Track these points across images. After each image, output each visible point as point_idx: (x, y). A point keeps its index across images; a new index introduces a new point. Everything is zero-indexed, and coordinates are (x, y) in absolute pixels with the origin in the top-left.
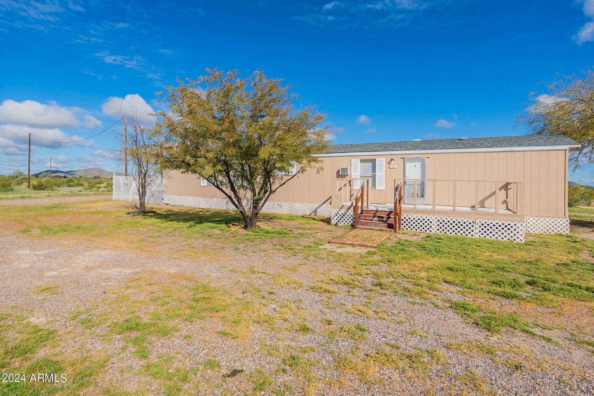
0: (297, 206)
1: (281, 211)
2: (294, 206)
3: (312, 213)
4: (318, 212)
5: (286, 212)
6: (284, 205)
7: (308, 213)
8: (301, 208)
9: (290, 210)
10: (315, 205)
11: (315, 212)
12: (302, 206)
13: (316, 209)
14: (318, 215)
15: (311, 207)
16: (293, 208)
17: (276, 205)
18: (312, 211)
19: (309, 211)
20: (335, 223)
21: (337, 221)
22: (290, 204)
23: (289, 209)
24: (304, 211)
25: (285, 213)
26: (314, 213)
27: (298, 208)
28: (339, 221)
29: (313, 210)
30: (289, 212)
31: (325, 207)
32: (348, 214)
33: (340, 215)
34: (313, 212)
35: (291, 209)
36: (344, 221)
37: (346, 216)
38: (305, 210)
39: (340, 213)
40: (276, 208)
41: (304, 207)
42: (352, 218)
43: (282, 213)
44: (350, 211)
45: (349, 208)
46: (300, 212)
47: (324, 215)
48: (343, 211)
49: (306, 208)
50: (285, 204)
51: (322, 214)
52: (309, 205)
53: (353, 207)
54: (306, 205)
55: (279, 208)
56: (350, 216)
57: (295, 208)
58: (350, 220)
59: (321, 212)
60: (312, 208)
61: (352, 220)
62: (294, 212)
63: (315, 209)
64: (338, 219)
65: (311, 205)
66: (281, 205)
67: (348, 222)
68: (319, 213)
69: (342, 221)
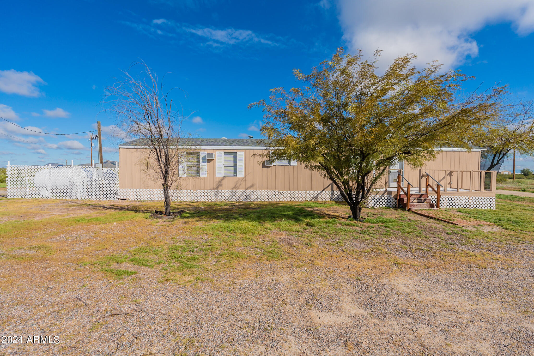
0: (299, 194)
1: (282, 199)
2: (296, 194)
3: (313, 199)
4: (319, 197)
5: (288, 199)
6: (285, 194)
7: (309, 199)
8: (303, 195)
9: (292, 198)
10: (316, 192)
11: (316, 197)
12: (304, 193)
13: (318, 195)
14: (319, 200)
15: (312, 193)
16: (295, 195)
17: (277, 193)
18: (313, 197)
19: (311, 197)
20: (372, 206)
21: (373, 204)
22: (292, 192)
23: (290, 196)
24: (305, 197)
25: (286, 200)
26: (315, 199)
27: (300, 195)
28: (375, 205)
29: (315, 196)
30: (290, 199)
31: (326, 193)
32: (383, 198)
33: (376, 200)
34: (315, 197)
35: (293, 196)
36: (379, 204)
37: (381, 200)
38: (307, 196)
39: (376, 198)
40: (277, 196)
41: (305, 194)
42: (386, 201)
43: (284, 200)
44: (385, 196)
45: (384, 194)
46: (301, 199)
47: (324, 200)
48: (378, 196)
49: (308, 195)
50: (286, 192)
51: (323, 199)
52: (311, 192)
53: (387, 192)
54: (308, 192)
55: (280, 196)
56: (384, 200)
57: (297, 195)
58: (384, 203)
59: (321, 197)
60: (313, 195)
61: (386, 203)
62: (296, 199)
63: (316, 195)
64: (374, 203)
65: (312, 192)
66: (283, 194)
67: (383, 204)
68: (320, 199)
69: (378, 205)
